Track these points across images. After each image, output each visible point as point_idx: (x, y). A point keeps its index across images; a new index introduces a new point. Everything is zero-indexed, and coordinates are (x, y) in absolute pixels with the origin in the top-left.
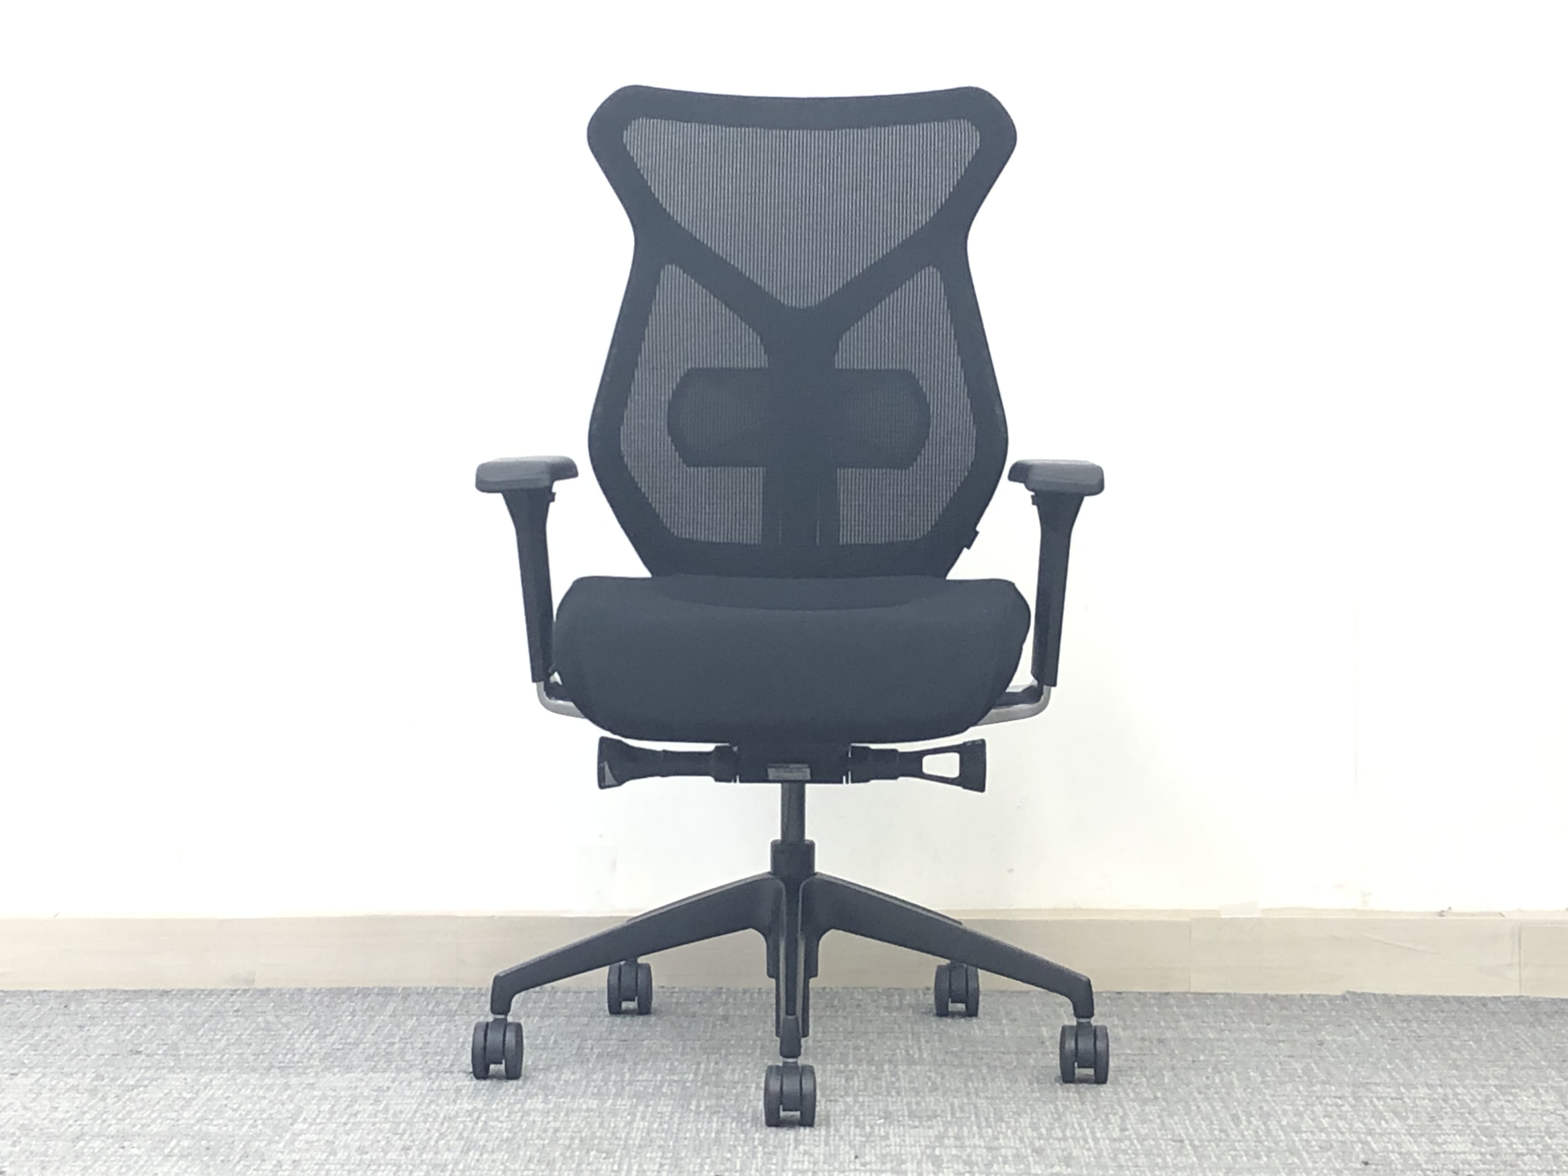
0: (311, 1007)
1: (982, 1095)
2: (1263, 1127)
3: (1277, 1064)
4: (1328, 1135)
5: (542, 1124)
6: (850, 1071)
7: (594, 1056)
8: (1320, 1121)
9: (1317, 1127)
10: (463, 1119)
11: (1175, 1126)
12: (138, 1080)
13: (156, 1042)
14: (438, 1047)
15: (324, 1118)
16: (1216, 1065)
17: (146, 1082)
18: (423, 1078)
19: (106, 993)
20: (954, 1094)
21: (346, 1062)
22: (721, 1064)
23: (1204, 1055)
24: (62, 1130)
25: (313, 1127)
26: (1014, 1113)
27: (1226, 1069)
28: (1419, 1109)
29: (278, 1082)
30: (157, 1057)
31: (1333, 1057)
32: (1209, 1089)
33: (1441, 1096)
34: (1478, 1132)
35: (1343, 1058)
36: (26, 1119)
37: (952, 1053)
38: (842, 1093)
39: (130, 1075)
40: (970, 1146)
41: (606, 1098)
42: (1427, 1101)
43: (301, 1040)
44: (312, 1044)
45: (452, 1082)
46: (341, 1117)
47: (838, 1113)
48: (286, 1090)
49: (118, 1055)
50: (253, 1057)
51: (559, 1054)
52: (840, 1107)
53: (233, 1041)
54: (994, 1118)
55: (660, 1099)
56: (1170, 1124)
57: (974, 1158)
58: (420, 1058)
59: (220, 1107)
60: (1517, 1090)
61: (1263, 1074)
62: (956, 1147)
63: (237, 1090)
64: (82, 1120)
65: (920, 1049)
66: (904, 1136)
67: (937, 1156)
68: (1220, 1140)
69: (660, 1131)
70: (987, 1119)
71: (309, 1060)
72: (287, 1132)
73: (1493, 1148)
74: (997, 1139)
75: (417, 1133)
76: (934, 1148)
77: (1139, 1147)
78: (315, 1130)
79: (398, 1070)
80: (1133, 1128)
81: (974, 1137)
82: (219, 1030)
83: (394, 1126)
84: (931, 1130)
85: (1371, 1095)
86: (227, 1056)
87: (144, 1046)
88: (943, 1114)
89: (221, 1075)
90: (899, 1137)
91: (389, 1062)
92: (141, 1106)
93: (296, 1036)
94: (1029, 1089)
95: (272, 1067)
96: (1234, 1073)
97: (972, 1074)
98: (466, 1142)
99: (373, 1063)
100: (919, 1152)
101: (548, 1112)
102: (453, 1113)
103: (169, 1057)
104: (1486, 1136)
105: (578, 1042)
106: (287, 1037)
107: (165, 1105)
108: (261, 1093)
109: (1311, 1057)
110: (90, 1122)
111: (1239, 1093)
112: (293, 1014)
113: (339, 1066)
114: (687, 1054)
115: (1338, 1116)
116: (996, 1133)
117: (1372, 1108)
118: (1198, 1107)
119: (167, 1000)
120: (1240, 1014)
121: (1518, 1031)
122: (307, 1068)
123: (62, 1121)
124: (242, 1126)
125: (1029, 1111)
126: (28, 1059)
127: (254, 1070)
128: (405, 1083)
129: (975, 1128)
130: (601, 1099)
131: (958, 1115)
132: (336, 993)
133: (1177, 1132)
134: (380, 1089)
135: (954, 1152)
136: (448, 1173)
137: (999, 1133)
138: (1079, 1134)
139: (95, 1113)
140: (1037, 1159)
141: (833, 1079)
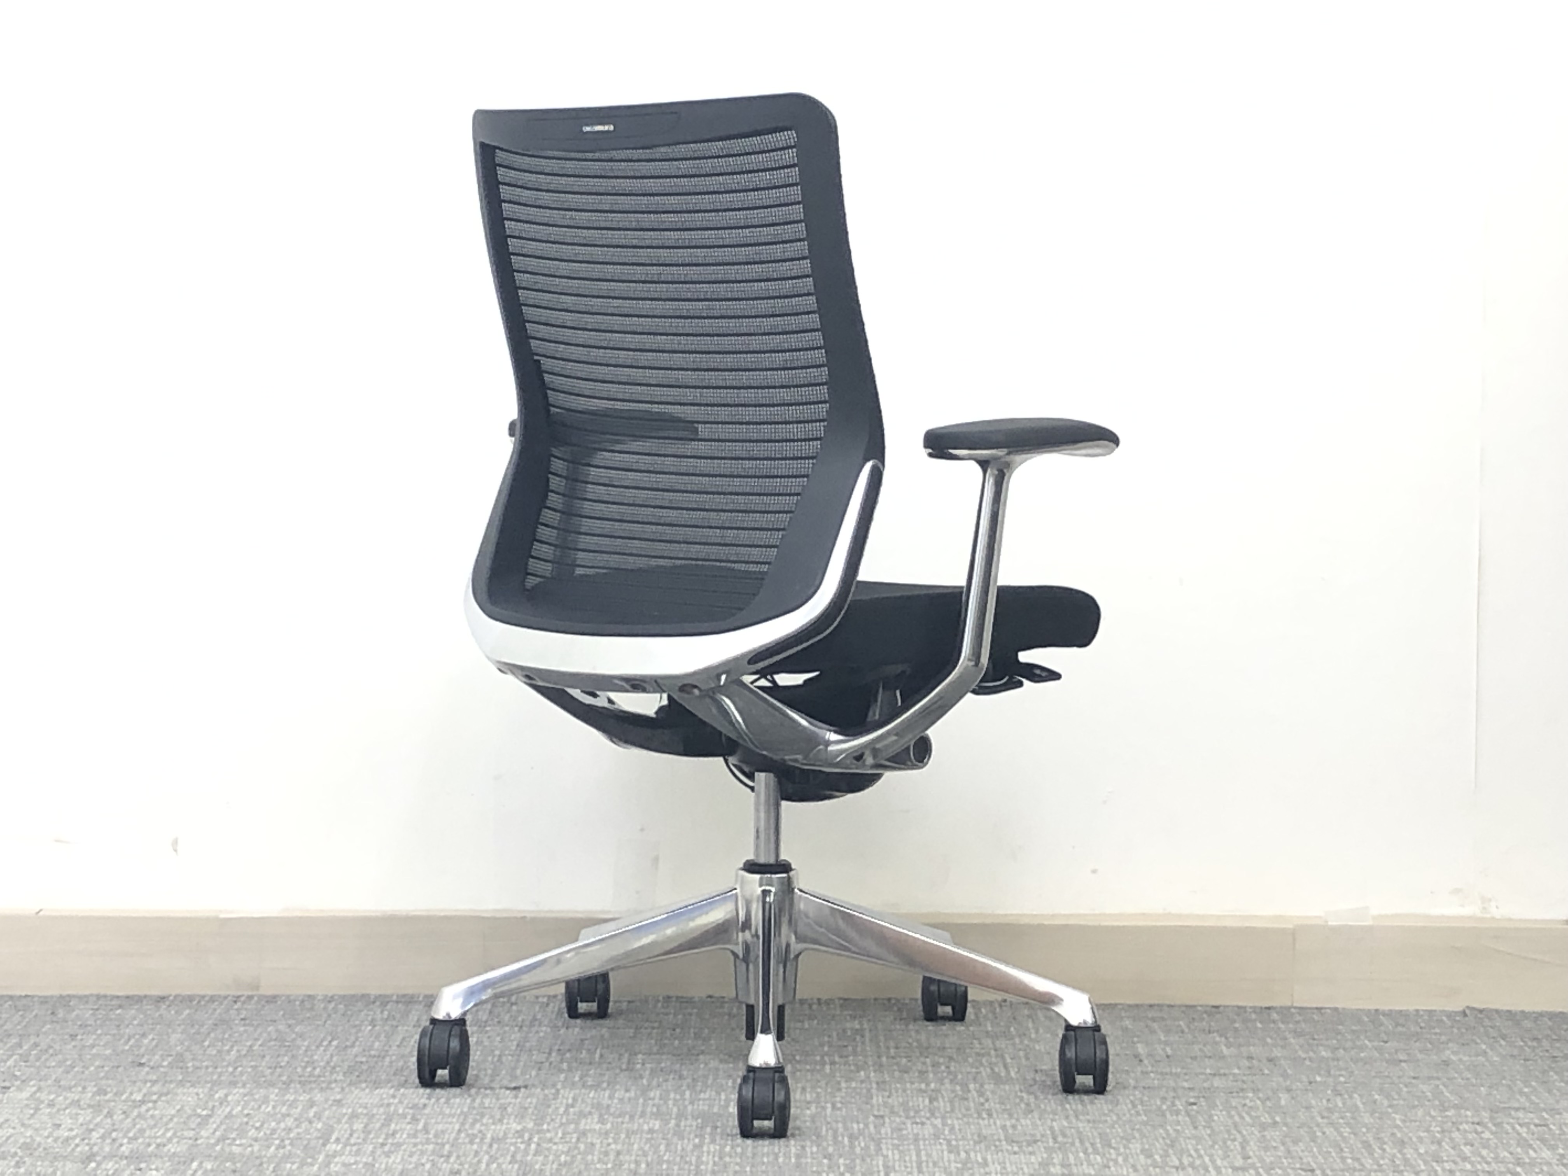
0: (325, 1015)
1: (1081, 1117)
3: (1401, 1086)
5: (601, 1147)
6: (933, 1091)
7: (647, 1072)
10: (514, 1140)
12: (145, 1095)
13: (160, 1053)
15: (358, 1138)
17: (154, 1097)
19: (95, 999)
20: (1051, 1116)
21: (374, 1077)
23: (1320, 1075)
24: (69, 1150)
25: (348, 1148)
27: (1347, 1091)
29: (302, 1098)
30: (162, 1069)
31: (1462, 1079)
32: (1332, 1113)
35: (1474, 1081)
36: (26, 1137)
38: (928, 1115)
39: (135, 1089)
41: (668, 1117)
43: (319, 1053)
44: (332, 1056)
45: (494, 1100)
46: (378, 1137)
47: (927, 1136)
48: (312, 1107)
49: (118, 1067)
50: (270, 1071)
51: (608, 1069)
52: (928, 1130)
53: (244, 1052)
54: (1101, 1143)
59: (241, 1124)
61: (1388, 1097)
63: (256, 1106)
64: (90, 1139)
65: (1006, 1066)
69: (733, 1154)
71: (331, 1073)
72: (320, 1153)
75: (464, 1155)
78: (351, 1151)
82: (227, 1040)
83: (438, 1147)
86: (240, 1069)
87: (146, 1057)
89: (236, 1090)
92: (152, 1123)
93: (313, 1048)
95: (291, 1081)
96: (1356, 1096)
101: (607, 1133)
102: (501, 1134)
103: (175, 1070)
105: (626, 1055)
106: (304, 1048)
107: (178, 1123)
108: (284, 1110)
109: (1438, 1079)
110: (99, 1141)
112: (306, 1023)
113: (366, 1081)
119: (164, 1007)
122: (330, 1083)
123: (67, 1140)
124: (269, 1147)
126: (19, 1070)
127: (272, 1084)
130: (662, 1120)
132: (350, 1000)
134: (414, 1106)
139: (102, 1131)
141: (915, 1099)
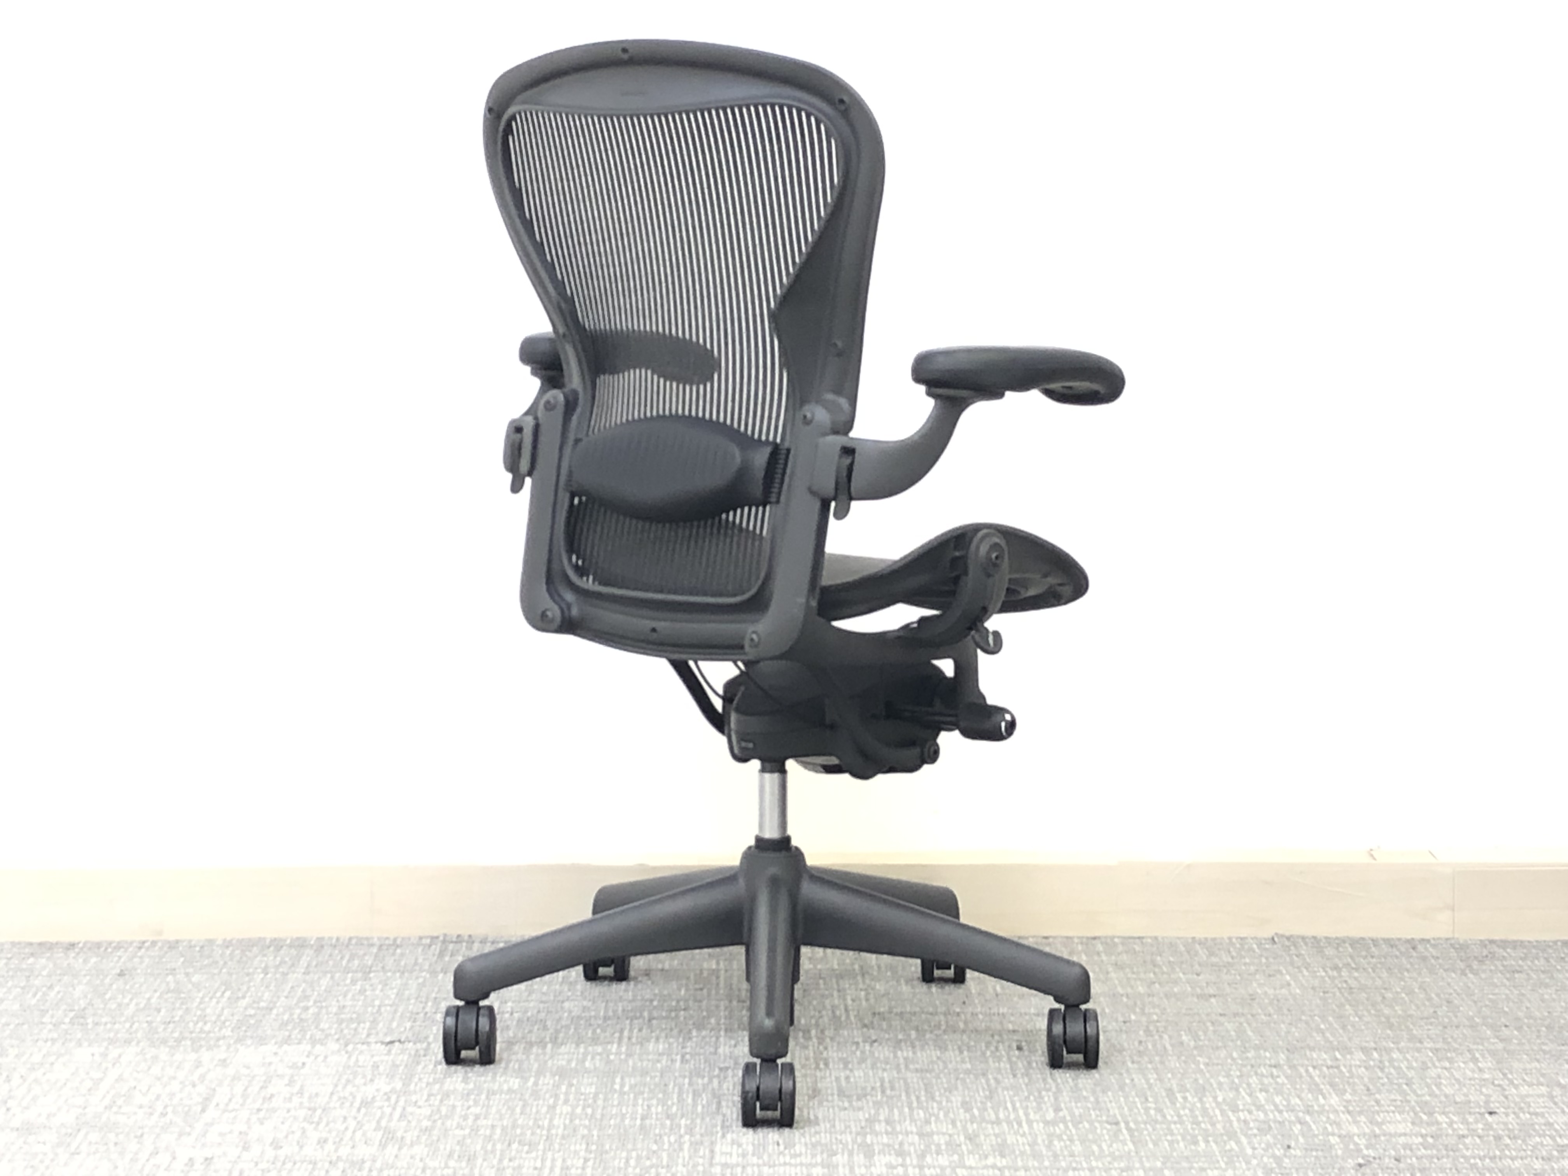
2: (1199, 1105)
4: (1266, 1114)
8: (1257, 1097)
9: (1254, 1104)
11: (1109, 1105)
14: (354, 1013)
16: (1147, 1027)
18: (339, 1051)
22: (644, 1031)
26: (945, 1090)
28: (1356, 1080)
33: (1377, 1063)
34: (1418, 1109)
37: (879, 1014)
40: (901, 1133)
42: (1363, 1069)
55: (583, 1076)
56: (1105, 1102)
57: (906, 1147)
58: (335, 1026)
60: (1454, 1055)
62: (887, 1133)
66: (834, 1120)
67: (868, 1146)
68: (1156, 1122)
70: (918, 1098)
73: (1434, 1128)
74: (928, 1122)
76: (865, 1135)
77: (1074, 1131)
79: (314, 1042)
80: (1067, 1108)
81: (905, 1121)
84: (861, 1113)
85: (1306, 1062)
88: (874, 1093)
90: (829, 1121)
91: (303, 1031)
94: (958, 1059)
97: (901, 1041)
98: (385, 1132)
99: (287, 1033)
100: (849, 1140)
104: (1425, 1114)
111: (1173, 1062)
114: (609, 1018)
115: (1275, 1089)
116: (928, 1115)
117: (1308, 1079)
118: (1132, 1080)
120: (1169, 962)
121: (1450, 980)
125: (960, 1087)
128: (321, 1059)
129: (906, 1110)
131: (888, 1092)
133: (1111, 1113)
135: (885, 1140)
136: (365, 1172)
137: (930, 1115)
138: (1012, 1117)
140: (970, 1147)
